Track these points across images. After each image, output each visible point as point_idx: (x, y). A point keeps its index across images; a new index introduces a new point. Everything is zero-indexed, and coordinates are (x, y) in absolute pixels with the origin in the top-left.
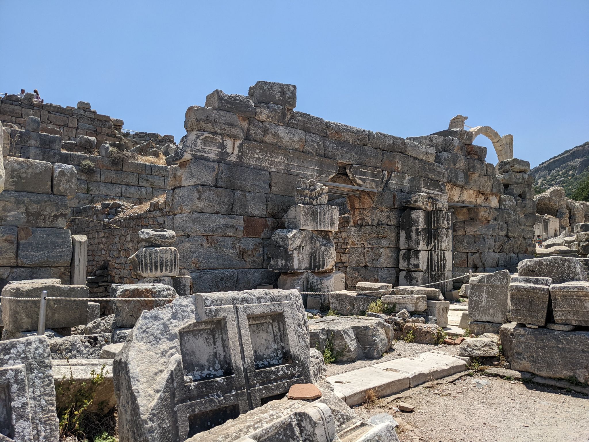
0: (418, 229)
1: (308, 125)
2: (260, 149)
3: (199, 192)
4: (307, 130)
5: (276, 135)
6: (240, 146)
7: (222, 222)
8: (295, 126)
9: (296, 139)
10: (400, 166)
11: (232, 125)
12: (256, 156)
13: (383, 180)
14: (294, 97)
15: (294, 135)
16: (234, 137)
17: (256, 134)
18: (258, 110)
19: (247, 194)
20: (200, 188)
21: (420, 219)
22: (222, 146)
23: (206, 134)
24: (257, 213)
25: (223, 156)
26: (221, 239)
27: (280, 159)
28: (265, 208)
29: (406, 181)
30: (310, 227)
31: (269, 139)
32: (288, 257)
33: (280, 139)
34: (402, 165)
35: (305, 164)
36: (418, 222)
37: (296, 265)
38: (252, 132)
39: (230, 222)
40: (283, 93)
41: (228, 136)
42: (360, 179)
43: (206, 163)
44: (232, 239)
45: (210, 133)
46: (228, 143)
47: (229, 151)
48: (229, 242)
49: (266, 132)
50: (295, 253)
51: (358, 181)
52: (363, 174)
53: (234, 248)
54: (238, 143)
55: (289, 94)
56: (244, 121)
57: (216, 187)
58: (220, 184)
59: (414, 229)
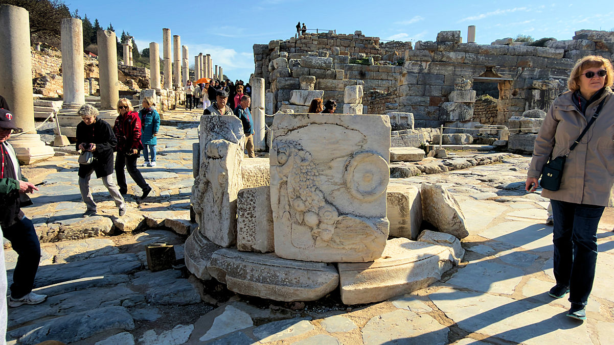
0: (534, 100)
1: (468, 49)
2: (440, 65)
3: (409, 87)
4: (466, 52)
5: (448, 57)
6: (430, 65)
7: (419, 99)
8: (459, 51)
9: (460, 57)
10: (531, 64)
11: (425, 56)
12: (437, 68)
13: (517, 72)
14: (459, 37)
15: (459, 56)
16: (427, 61)
17: (437, 58)
18: (439, 47)
19: (432, 86)
20: (410, 85)
21: (536, 95)
22: (421, 66)
23: (413, 62)
24: (437, 95)
25: (421, 70)
26: (418, 107)
27: (451, 68)
28: (441, 92)
29: (536, 72)
30: (460, 101)
31: (444, 59)
32: (448, 114)
33: (450, 59)
34: (533, 63)
35: (465, 69)
36: (535, 96)
37: (451, 118)
38: (436, 57)
39: (423, 99)
40: (453, 36)
41: (424, 61)
42: (501, 74)
43: (413, 74)
44: (424, 107)
45: (415, 61)
46: (424, 64)
47: (424, 68)
48: (422, 108)
49: (443, 56)
50: (451, 113)
51: (499, 75)
52: (504, 71)
53: (424, 111)
54: (429, 63)
55: (456, 36)
56: (432, 52)
57: (417, 84)
58: (419, 83)
59: (533, 101)
